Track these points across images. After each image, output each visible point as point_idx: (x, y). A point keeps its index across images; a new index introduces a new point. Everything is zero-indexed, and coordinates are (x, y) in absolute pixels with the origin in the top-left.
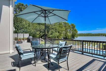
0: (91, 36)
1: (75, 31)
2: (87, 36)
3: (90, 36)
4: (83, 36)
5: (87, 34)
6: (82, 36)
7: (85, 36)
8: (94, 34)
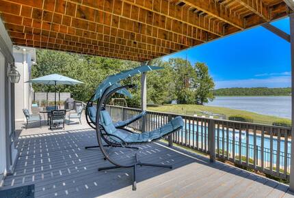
0: (265, 94)
1: (208, 81)
2: (253, 95)
3: (261, 95)
4: (242, 95)
5: (252, 89)
6: (240, 95)
7: (246, 95)
8: (275, 89)
